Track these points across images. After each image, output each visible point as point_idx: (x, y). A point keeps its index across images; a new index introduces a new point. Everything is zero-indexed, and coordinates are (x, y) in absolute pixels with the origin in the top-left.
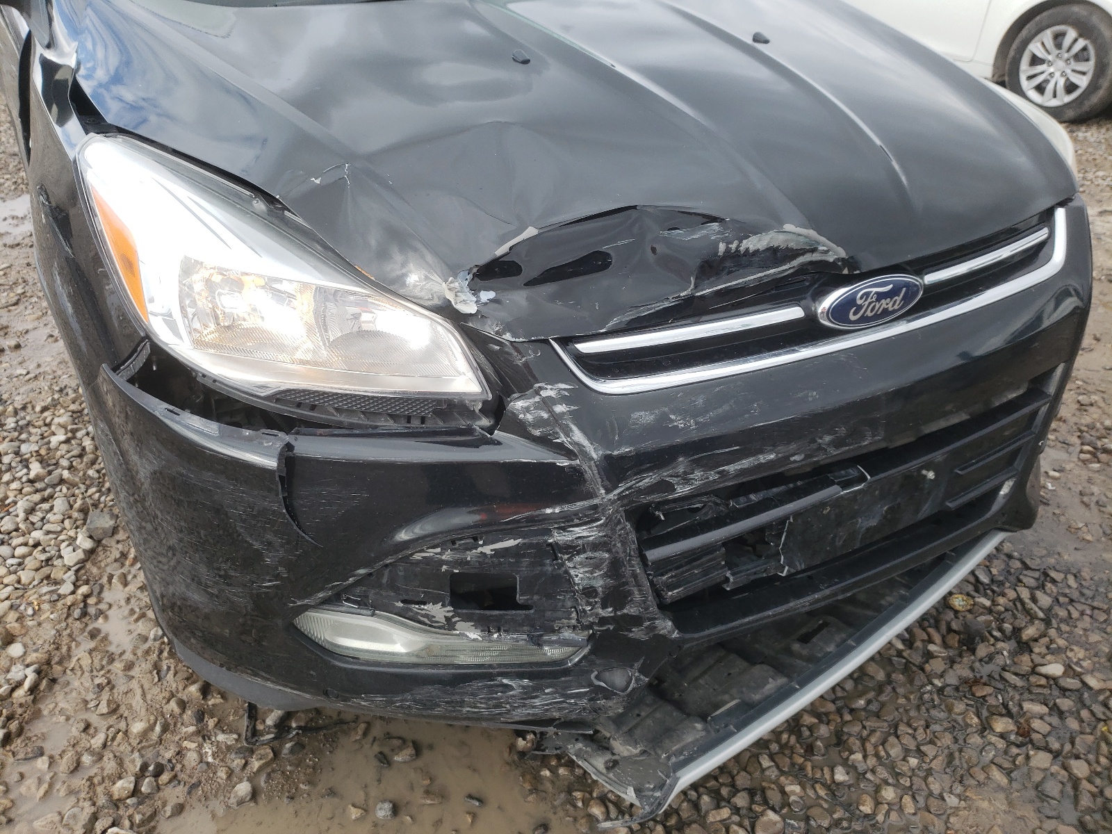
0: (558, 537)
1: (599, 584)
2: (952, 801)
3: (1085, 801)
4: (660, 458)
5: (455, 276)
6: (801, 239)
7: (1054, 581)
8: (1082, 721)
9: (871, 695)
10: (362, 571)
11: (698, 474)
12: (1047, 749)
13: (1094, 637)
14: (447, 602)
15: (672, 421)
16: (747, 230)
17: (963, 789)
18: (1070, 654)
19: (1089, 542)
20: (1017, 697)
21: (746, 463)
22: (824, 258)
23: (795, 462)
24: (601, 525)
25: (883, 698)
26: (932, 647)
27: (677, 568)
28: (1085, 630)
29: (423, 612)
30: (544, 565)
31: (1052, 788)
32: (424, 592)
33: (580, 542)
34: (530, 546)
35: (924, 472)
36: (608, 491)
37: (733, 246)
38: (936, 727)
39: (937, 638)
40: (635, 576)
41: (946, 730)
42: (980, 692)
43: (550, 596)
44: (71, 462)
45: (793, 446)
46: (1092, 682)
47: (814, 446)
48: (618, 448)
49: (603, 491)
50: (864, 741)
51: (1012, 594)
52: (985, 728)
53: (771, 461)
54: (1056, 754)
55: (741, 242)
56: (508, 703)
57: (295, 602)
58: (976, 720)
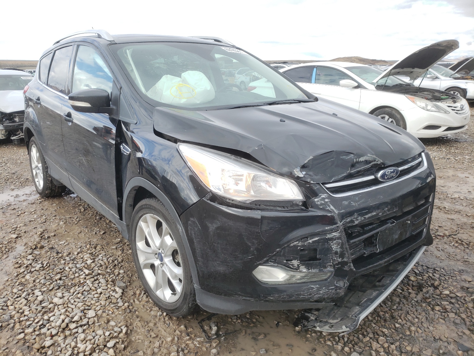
0: (329, 236)
1: (339, 250)
2: (431, 328)
3: (468, 323)
4: (351, 214)
5: (297, 168)
6: (372, 158)
7: (438, 271)
8: (459, 305)
9: (397, 305)
10: (278, 250)
11: (359, 218)
12: (452, 312)
13: (455, 284)
14: (298, 259)
15: (352, 204)
16: (360, 156)
17: (433, 325)
18: (450, 288)
19: (443, 260)
20: (439, 301)
21: (370, 215)
22: (378, 163)
23: (380, 215)
24: (339, 232)
25: (401, 305)
26: (409, 291)
27: (354, 248)
28: (451, 282)
29: (291, 263)
30: (325, 245)
31: (458, 321)
32: (293, 257)
33: (334, 237)
34: (321, 239)
35: (407, 222)
36: (340, 222)
37: (357, 160)
38: (419, 311)
39: (410, 288)
40: (346, 248)
41: (422, 311)
42: (428, 300)
43: (326, 255)
44: (99, 268)
45: (379, 211)
46: (458, 294)
47: (384, 211)
48: (341, 210)
49: (339, 222)
50: (400, 317)
51: (427, 275)
52: (433, 309)
53: (375, 215)
54: (456, 314)
55: (359, 159)
56: (313, 293)
57: (257, 263)
58: (430, 308)
